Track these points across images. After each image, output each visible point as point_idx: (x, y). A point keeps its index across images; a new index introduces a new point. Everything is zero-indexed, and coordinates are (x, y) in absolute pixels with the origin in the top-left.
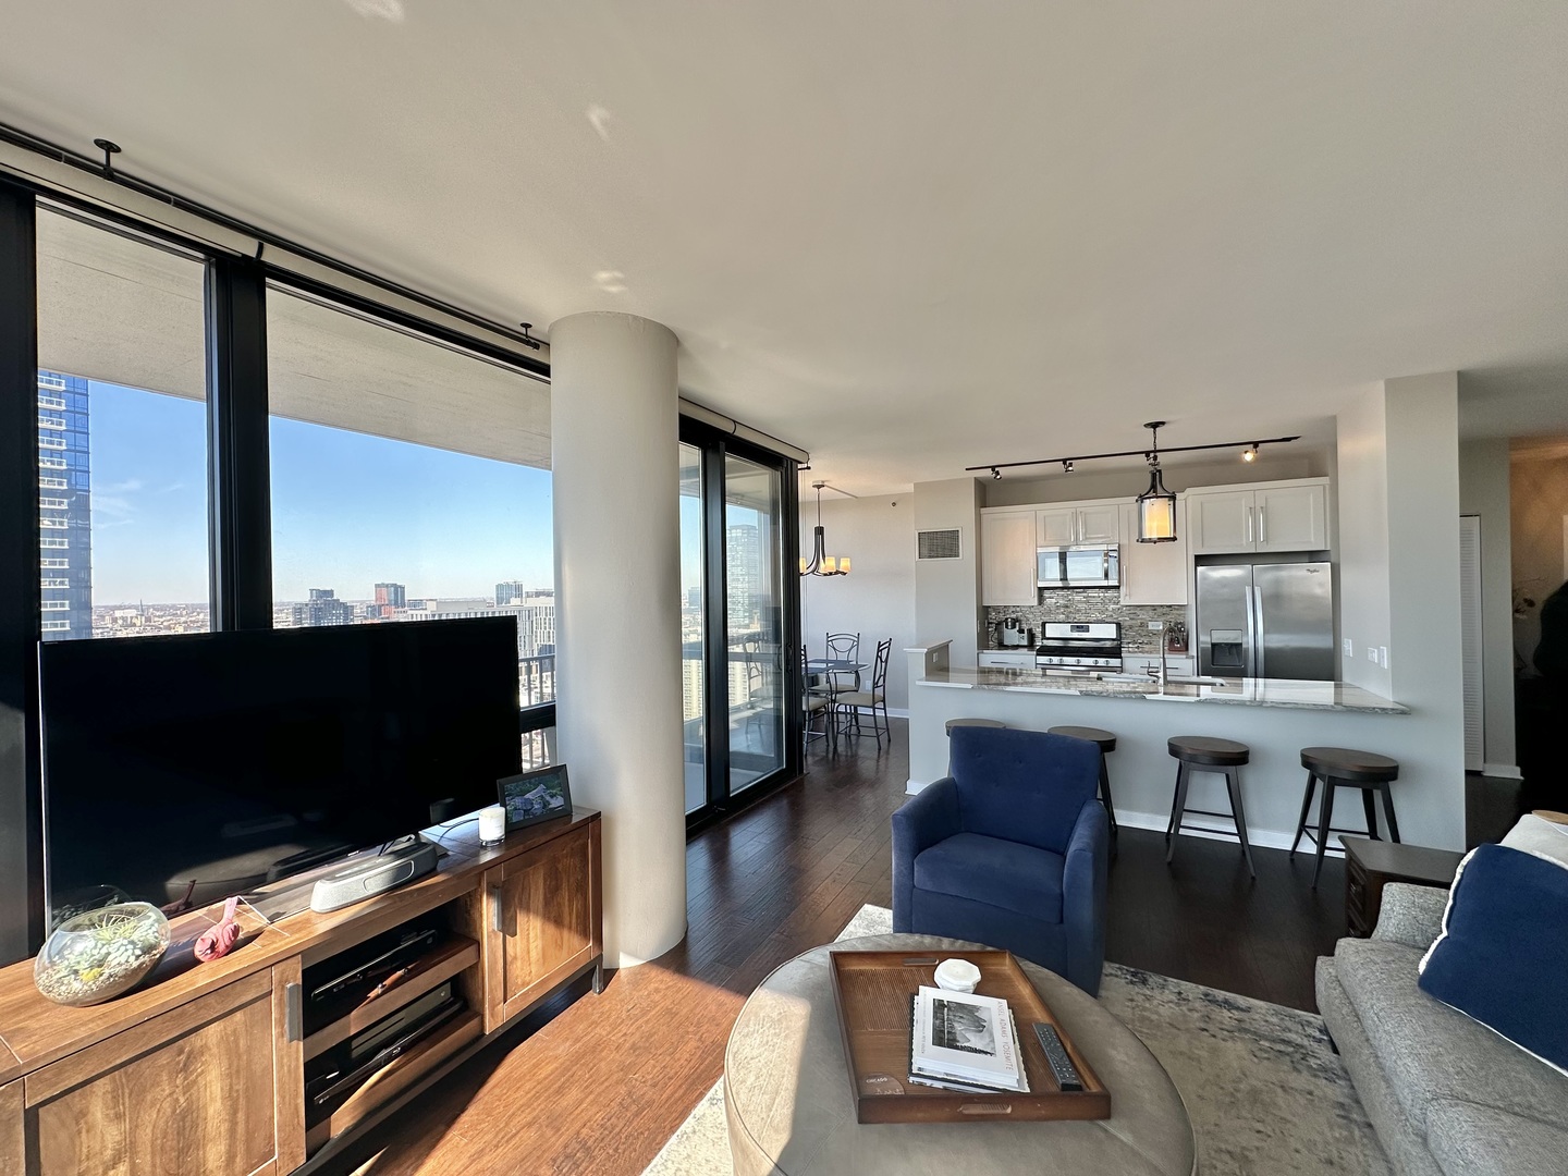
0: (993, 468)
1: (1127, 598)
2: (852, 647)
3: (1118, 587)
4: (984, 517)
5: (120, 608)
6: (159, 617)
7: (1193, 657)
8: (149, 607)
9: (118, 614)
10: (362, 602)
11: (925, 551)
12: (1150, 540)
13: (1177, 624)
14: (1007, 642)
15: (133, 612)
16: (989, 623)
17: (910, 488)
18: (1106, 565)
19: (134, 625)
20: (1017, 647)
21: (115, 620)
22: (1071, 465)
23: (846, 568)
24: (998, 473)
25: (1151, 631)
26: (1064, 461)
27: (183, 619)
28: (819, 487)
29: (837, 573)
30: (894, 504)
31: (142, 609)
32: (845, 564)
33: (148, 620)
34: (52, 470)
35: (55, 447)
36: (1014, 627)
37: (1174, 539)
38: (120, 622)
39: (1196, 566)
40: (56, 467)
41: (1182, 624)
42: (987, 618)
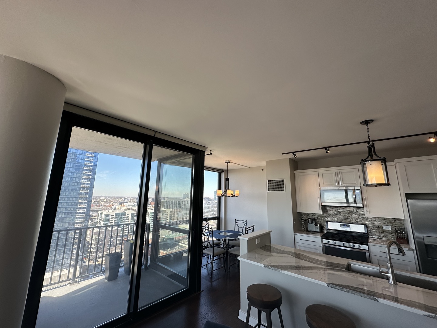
0: (293, 153)
1: (368, 213)
2: (244, 226)
3: (363, 207)
4: (296, 175)
5: (102, 197)
6: (109, 199)
7: (413, 250)
8: (107, 197)
9: (101, 198)
10: (152, 198)
11: (271, 188)
12: (372, 185)
13: (399, 229)
14: (310, 229)
15: (104, 198)
16: (302, 220)
17: (264, 163)
18: (354, 196)
19: (104, 201)
20: (314, 232)
21: (100, 200)
22: (329, 150)
23: (237, 194)
24: (295, 155)
25: (385, 230)
26: (325, 148)
27: (113, 200)
28: (228, 163)
29: (234, 196)
30: (262, 170)
31: (106, 197)
32: (237, 193)
33: (107, 200)
34: (90, 165)
35: (91, 160)
36: (312, 223)
37: (388, 185)
38: (101, 200)
39: (407, 199)
40: (91, 165)
41: (404, 230)
42: (301, 217)
